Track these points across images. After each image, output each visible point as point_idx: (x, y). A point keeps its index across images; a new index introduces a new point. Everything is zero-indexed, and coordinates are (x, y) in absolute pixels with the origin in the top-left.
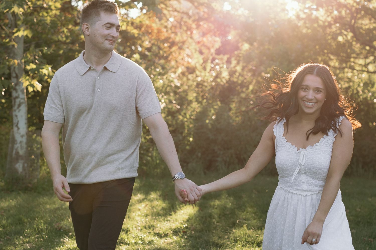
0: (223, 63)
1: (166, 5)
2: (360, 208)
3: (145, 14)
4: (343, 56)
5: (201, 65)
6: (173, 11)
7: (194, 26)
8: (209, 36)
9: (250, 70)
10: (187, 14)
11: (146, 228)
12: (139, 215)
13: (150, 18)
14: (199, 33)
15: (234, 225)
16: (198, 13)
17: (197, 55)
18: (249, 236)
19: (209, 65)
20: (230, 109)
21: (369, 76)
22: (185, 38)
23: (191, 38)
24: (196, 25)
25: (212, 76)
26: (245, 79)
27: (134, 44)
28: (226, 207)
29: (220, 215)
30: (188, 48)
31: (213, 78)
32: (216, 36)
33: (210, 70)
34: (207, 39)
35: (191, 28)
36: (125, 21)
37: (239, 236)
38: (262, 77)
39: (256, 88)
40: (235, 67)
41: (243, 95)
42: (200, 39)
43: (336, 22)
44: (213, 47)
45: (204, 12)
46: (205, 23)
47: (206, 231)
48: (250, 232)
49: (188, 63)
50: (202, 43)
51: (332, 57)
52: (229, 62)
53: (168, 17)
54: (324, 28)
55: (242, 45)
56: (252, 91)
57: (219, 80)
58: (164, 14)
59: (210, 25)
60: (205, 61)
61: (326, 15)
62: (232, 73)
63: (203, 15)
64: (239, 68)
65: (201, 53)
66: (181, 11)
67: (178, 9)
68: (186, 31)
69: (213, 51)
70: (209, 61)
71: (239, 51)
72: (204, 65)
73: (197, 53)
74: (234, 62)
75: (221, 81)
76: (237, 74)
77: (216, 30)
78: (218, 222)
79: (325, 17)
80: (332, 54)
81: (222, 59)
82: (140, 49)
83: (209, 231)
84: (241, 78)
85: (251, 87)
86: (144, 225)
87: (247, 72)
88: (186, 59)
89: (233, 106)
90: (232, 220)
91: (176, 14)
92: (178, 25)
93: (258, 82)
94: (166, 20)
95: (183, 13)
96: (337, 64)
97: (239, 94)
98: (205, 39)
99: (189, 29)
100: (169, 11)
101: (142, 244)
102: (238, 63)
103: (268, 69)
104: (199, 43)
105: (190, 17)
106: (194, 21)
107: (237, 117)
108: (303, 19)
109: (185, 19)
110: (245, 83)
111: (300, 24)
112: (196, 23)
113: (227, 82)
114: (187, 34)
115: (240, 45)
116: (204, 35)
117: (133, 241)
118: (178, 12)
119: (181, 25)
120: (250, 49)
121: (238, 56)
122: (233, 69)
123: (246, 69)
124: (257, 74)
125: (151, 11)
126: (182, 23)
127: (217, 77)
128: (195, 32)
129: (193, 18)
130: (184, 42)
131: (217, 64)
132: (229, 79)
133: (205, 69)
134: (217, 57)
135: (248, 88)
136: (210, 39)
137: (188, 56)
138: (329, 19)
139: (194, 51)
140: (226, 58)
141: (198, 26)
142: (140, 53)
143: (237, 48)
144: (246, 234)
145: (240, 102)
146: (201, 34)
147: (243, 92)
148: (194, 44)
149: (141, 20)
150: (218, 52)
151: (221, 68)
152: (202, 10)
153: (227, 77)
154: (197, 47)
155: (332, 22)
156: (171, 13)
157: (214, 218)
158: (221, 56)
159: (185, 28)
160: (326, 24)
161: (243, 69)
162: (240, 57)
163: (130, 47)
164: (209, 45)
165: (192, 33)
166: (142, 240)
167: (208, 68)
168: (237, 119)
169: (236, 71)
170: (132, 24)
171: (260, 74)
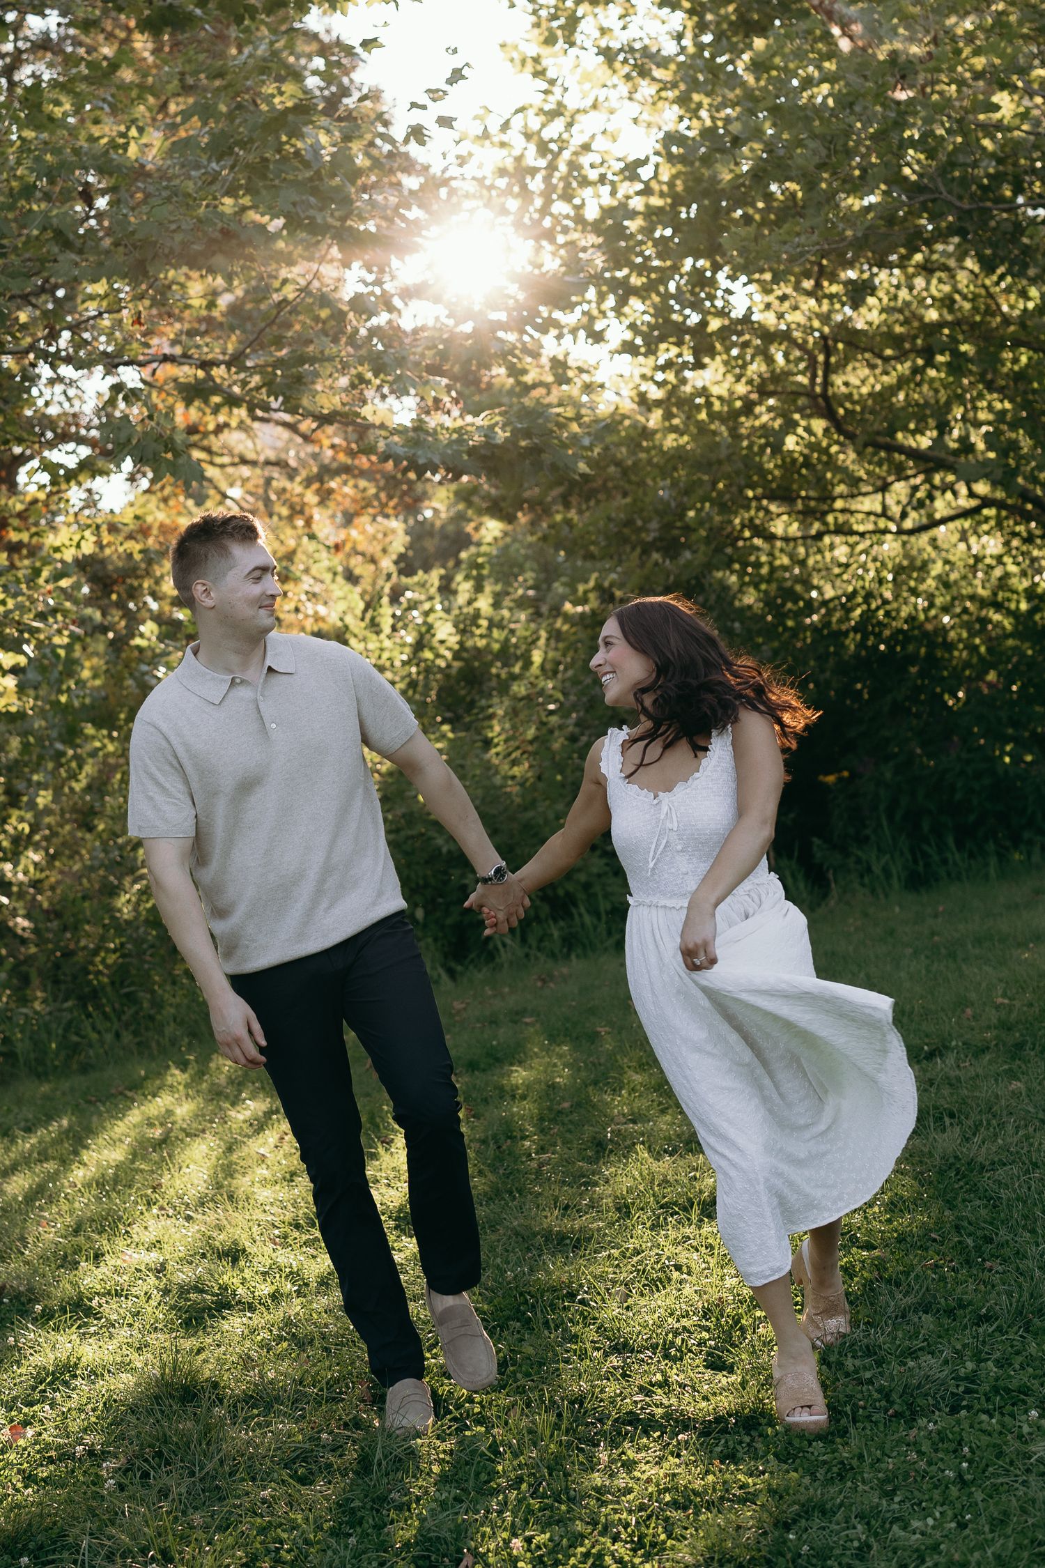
0: (431, 598)
1: (208, 450)
2: (1004, 995)
3: (147, 492)
4: (808, 498)
5: (363, 619)
6: (233, 464)
7: (311, 498)
8: (364, 520)
9: (521, 603)
10: (280, 464)
11: (298, 1226)
12: (264, 1182)
13: (165, 500)
14: (333, 516)
15: (601, 1149)
16: (315, 456)
17: (340, 588)
18: (665, 1182)
19: (386, 613)
20: (488, 743)
21: (904, 544)
22: (292, 543)
23: (312, 537)
24: (318, 492)
25: (404, 645)
26: (512, 632)
27: (133, 593)
28: (553, 1086)
29: (541, 1119)
30: (307, 571)
31: (407, 650)
32: (387, 516)
33: (394, 629)
34: (363, 532)
35: (304, 504)
36: (89, 526)
37: (630, 1190)
38: (567, 618)
39: (551, 654)
40: (470, 603)
41: (519, 689)
42: (342, 535)
43: (764, 393)
44: (384, 551)
45: (333, 446)
46: (345, 483)
47: (511, 1193)
48: (664, 1166)
49: (317, 618)
50: (348, 547)
51: (773, 508)
52: (447, 589)
53: (223, 486)
54: (731, 418)
55: (477, 529)
56: (542, 667)
57: (428, 655)
58: (210, 480)
59: (363, 483)
60: (371, 604)
61: (730, 378)
62: (465, 625)
63: (334, 459)
64: (484, 604)
65: (352, 578)
66: (262, 459)
67: (251, 456)
68: (290, 518)
69: (387, 564)
70: (385, 600)
71: (473, 549)
72: (368, 616)
73: (340, 579)
74: (464, 588)
75: (438, 656)
76: (484, 623)
77: (383, 495)
78: (542, 1150)
79: (726, 385)
80: (772, 498)
81: (423, 585)
82: (154, 606)
83: (520, 1192)
84: (496, 633)
85: (537, 657)
86: (289, 1216)
87: (510, 609)
88: (309, 608)
89: (496, 730)
90: (588, 1131)
91: (245, 471)
92: (260, 505)
93: (555, 635)
94: (218, 497)
95: (268, 463)
96: (794, 530)
97: (504, 688)
98: (354, 533)
99: (297, 510)
100: (222, 466)
101: (299, 1293)
102: (479, 588)
103: (581, 588)
104: (337, 547)
105: (291, 474)
106: (308, 482)
107: (514, 763)
108: (658, 403)
109: (280, 482)
110: (516, 646)
111: (655, 419)
112: (316, 486)
113: (457, 655)
114: (294, 527)
115: (469, 528)
116: (349, 519)
117: (265, 1289)
118: (253, 463)
119: (267, 502)
120: (506, 534)
121: (475, 566)
122: (470, 610)
123: (507, 602)
124: (544, 609)
125: (168, 478)
126: (273, 497)
127: (419, 646)
128: (318, 515)
129: (304, 474)
130: (290, 556)
131: (413, 605)
132: (461, 643)
133: (374, 626)
134: (405, 580)
135: (528, 663)
136: (370, 529)
137: (312, 596)
138: (741, 389)
139: (328, 577)
140: (435, 577)
141: (325, 496)
142: (158, 618)
143: (464, 541)
144: (652, 1174)
145: (513, 713)
146: (339, 518)
147: (514, 677)
148: (324, 554)
149: (139, 512)
150: (406, 565)
151: (426, 614)
152: (326, 443)
153: (453, 640)
154: (337, 561)
155: (754, 396)
156: (230, 470)
157: (524, 1138)
158: (420, 576)
159: (285, 511)
160: (738, 404)
161: (496, 605)
162: (479, 567)
163: (121, 605)
164: (371, 549)
165: (308, 522)
166: (294, 1276)
167: (386, 623)
168: (516, 771)
169: (477, 615)
170: (113, 528)
171: (556, 611)
